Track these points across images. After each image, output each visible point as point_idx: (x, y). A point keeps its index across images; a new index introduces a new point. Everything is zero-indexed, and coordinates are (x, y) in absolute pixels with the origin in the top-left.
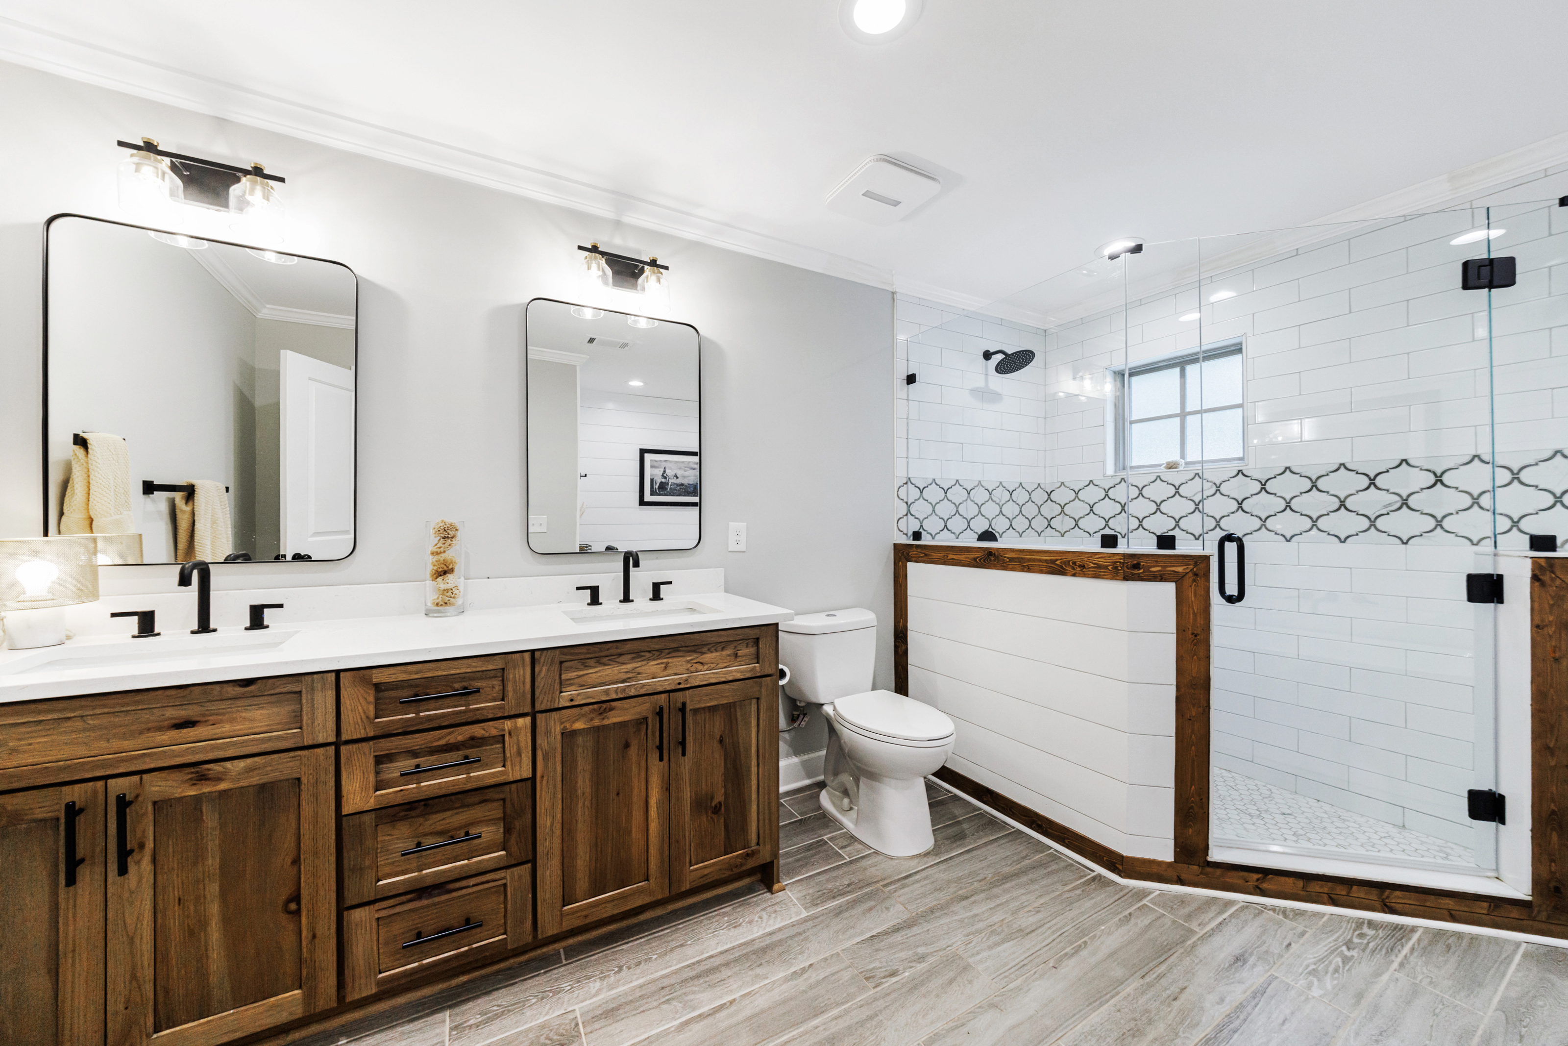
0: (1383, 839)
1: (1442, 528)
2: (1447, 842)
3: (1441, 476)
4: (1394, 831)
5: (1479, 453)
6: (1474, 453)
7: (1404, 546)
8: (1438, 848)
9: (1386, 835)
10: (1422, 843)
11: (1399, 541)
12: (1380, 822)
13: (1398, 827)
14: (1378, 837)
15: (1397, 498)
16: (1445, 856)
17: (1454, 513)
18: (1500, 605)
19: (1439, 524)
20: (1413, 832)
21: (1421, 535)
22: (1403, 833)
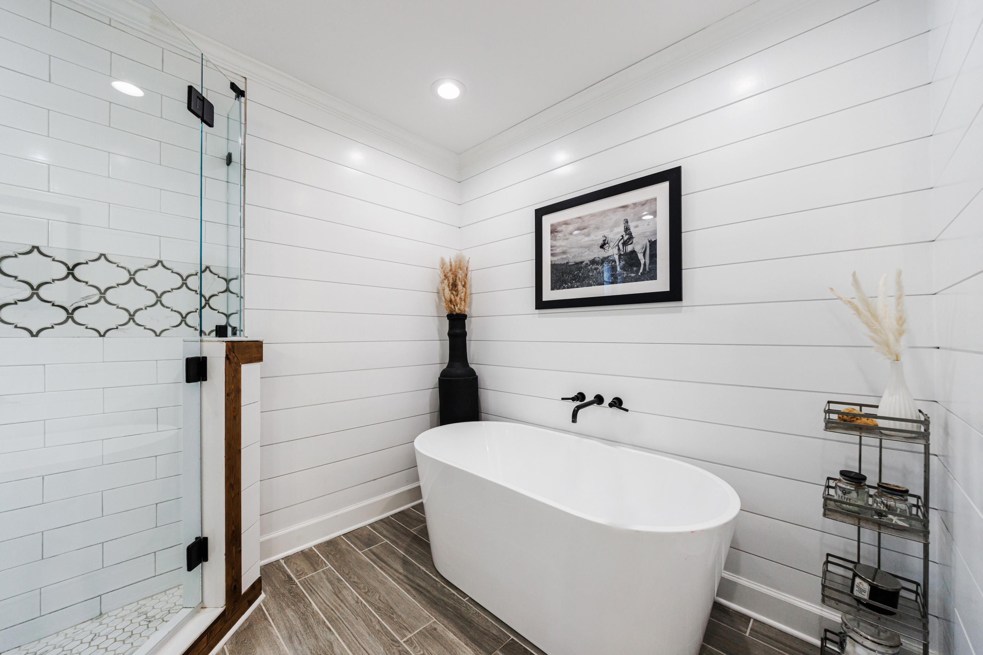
0: (92, 644)
1: (134, 321)
2: (138, 602)
3: (134, 274)
4: (94, 626)
5: (162, 259)
6: (159, 259)
7: (102, 338)
8: (136, 614)
9: (92, 636)
10: (123, 618)
11: (96, 334)
12: (78, 627)
13: (97, 618)
14: (87, 645)
15: (95, 291)
16: (145, 616)
17: (144, 309)
18: (204, 382)
19: (132, 317)
20: (110, 614)
21: (117, 328)
22: (104, 622)
